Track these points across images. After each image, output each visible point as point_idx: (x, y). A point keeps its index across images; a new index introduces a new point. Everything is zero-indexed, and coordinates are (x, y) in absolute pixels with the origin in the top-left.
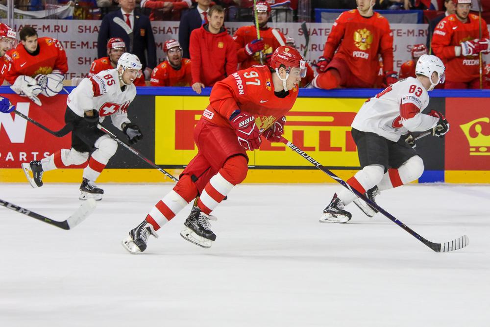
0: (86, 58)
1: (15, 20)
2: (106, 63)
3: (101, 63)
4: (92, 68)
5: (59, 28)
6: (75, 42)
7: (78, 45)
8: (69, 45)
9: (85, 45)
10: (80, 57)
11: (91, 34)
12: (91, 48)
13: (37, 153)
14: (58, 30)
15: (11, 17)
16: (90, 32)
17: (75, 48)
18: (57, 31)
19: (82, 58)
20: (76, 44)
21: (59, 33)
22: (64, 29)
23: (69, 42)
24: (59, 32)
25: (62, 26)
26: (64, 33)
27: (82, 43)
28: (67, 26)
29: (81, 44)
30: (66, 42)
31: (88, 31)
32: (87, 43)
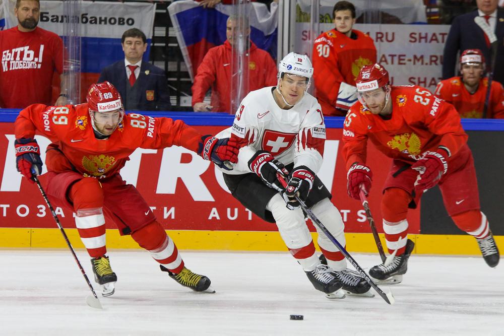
0: (419, 78)
1: (321, 24)
2: (458, 84)
3: (451, 84)
4: (437, 91)
5: (382, 37)
6: (404, 56)
7: (410, 60)
8: (396, 59)
9: (418, 60)
10: (412, 76)
11: (428, 44)
12: (427, 64)
13: (349, 211)
14: (381, 38)
15: (315, 21)
16: (426, 41)
17: (404, 64)
18: (379, 40)
19: (414, 78)
20: (407, 58)
21: (382, 43)
22: (390, 38)
23: (395, 55)
24: (382, 41)
25: (387, 33)
26: (391, 43)
27: (415, 57)
28: (393, 34)
29: (412, 58)
30: (392, 56)
31: (423, 40)
32: (422, 57)
